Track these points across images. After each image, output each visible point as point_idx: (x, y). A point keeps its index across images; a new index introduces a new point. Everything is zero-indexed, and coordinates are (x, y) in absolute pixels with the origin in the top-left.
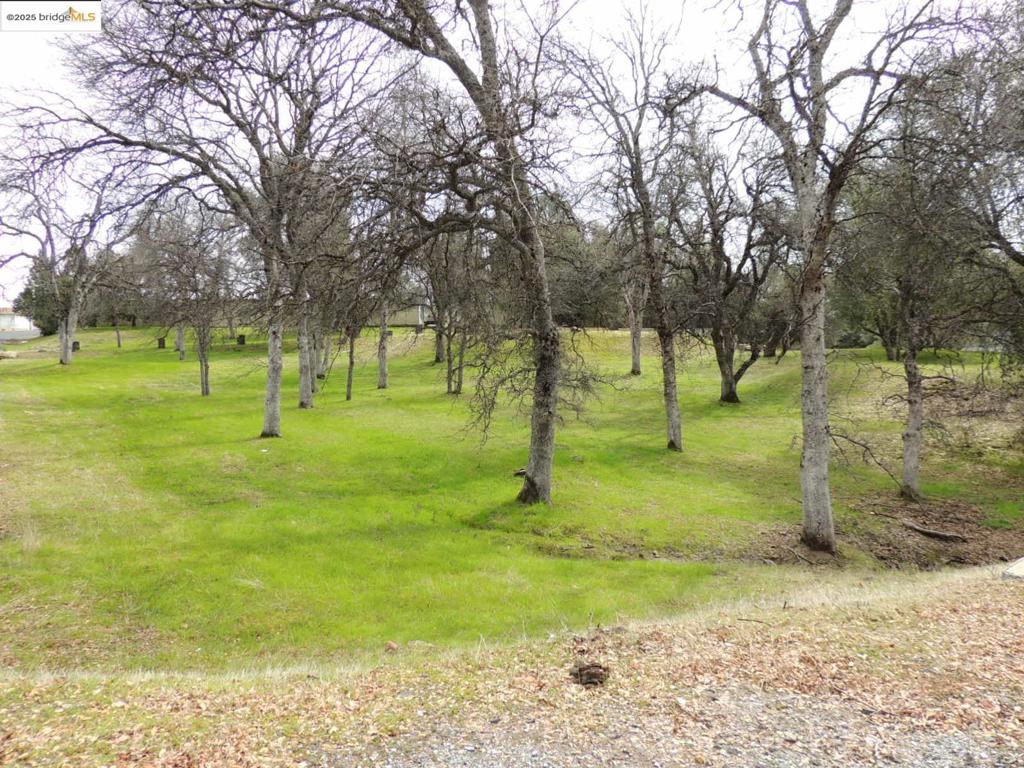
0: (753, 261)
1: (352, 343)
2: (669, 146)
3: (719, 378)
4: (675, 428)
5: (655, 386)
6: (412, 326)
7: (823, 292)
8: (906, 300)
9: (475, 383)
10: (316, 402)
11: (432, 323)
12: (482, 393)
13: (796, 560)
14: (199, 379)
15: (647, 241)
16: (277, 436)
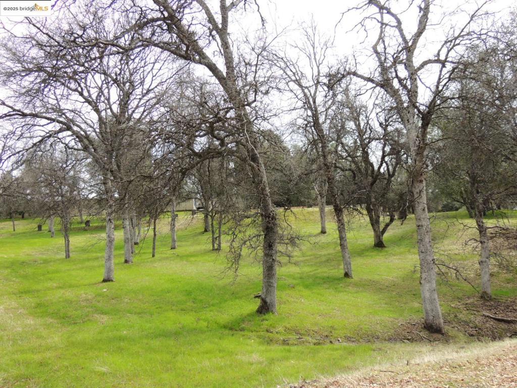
0: (387, 164)
1: (155, 222)
2: (333, 103)
3: (372, 233)
4: (348, 264)
5: (334, 240)
6: (190, 210)
7: (424, 183)
8: (473, 184)
9: (229, 244)
10: (135, 259)
11: (202, 208)
12: (233, 250)
13: (421, 339)
14: (64, 248)
15: (324, 156)
16: (112, 281)
